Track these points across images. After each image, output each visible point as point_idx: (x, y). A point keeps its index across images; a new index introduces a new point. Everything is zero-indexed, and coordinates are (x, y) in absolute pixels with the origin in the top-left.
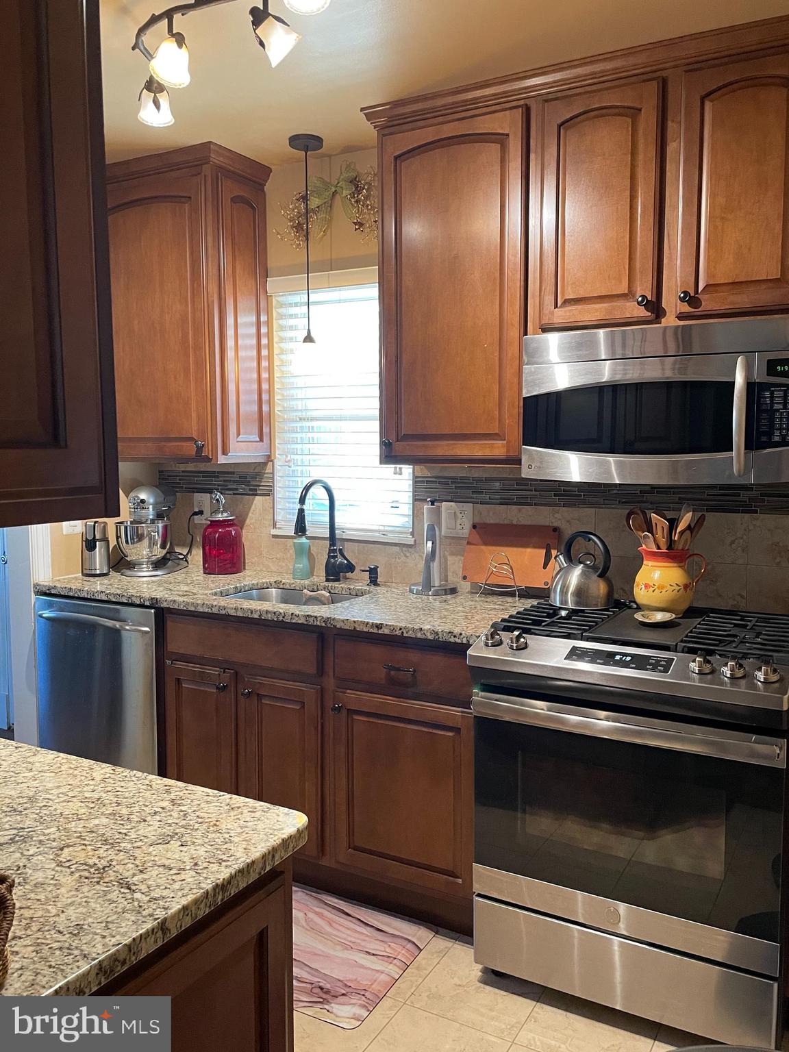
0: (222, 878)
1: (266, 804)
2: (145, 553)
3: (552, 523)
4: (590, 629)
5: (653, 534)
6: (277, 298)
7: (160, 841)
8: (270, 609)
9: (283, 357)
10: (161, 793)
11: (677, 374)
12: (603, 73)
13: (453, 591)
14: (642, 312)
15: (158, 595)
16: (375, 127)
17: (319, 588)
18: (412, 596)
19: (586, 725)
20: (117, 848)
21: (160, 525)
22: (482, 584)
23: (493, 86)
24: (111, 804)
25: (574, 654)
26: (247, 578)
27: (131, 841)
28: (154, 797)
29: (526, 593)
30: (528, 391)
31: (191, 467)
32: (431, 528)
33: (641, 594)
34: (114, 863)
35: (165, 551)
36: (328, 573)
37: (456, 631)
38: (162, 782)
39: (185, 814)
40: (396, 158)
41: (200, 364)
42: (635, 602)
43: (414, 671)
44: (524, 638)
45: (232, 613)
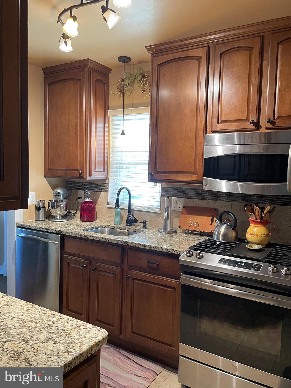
0: (68, 360)
1: (91, 325)
2: (59, 212)
3: (214, 207)
4: (228, 251)
5: (254, 214)
6: (112, 118)
7: (45, 341)
8: (104, 237)
9: (113, 140)
10: (50, 318)
11: (265, 151)
12: (239, 34)
13: (175, 232)
14: (252, 126)
15: (62, 230)
16: (150, 54)
17: (124, 228)
18: (159, 234)
19: (226, 290)
20: (28, 343)
21: (65, 202)
22: (187, 230)
23: (196, 38)
24: (29, 322)
25: (222, 261)
26: (97, 223)
27: (34, 340)
28: (47, 319)
29: (204, 234)
30: (206, 156)
31: (78, 180)
32: (167, 207)
33: (249, 237)
34: (25, 351)
35: (66, 212)
36: (127, 223)
37: (175, 249)
38: (51, 312)
39: (58, 328)
40: (158, 65)
41: (82, 142)
42: (246, 240)
43: (158, 264)
44: (202, 254)
45: (89, 238)
